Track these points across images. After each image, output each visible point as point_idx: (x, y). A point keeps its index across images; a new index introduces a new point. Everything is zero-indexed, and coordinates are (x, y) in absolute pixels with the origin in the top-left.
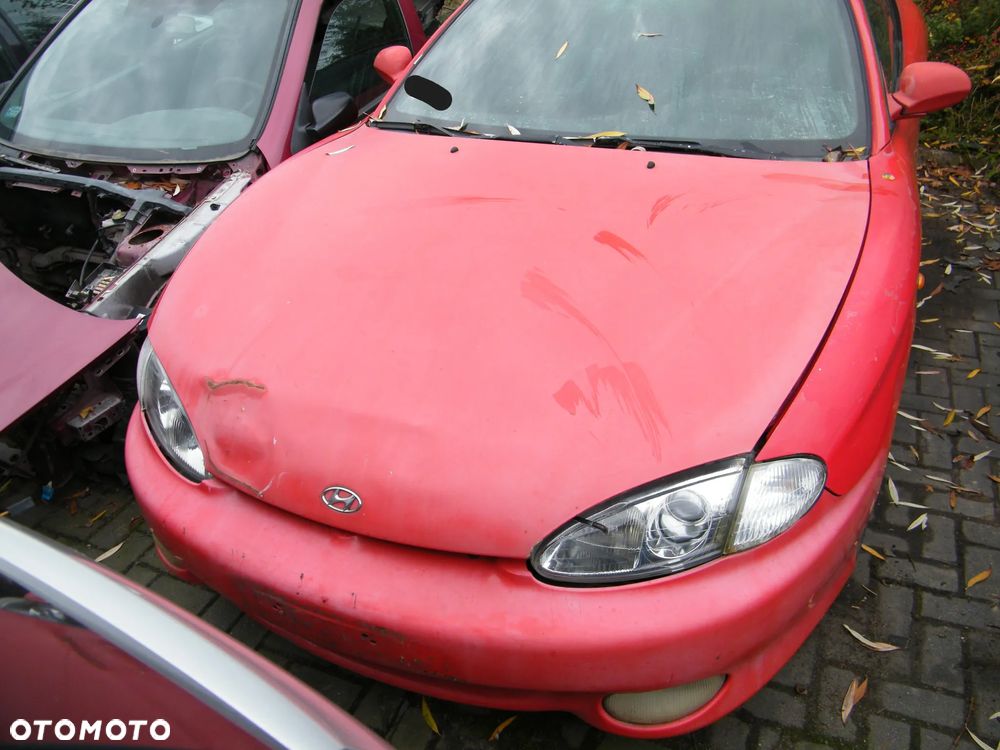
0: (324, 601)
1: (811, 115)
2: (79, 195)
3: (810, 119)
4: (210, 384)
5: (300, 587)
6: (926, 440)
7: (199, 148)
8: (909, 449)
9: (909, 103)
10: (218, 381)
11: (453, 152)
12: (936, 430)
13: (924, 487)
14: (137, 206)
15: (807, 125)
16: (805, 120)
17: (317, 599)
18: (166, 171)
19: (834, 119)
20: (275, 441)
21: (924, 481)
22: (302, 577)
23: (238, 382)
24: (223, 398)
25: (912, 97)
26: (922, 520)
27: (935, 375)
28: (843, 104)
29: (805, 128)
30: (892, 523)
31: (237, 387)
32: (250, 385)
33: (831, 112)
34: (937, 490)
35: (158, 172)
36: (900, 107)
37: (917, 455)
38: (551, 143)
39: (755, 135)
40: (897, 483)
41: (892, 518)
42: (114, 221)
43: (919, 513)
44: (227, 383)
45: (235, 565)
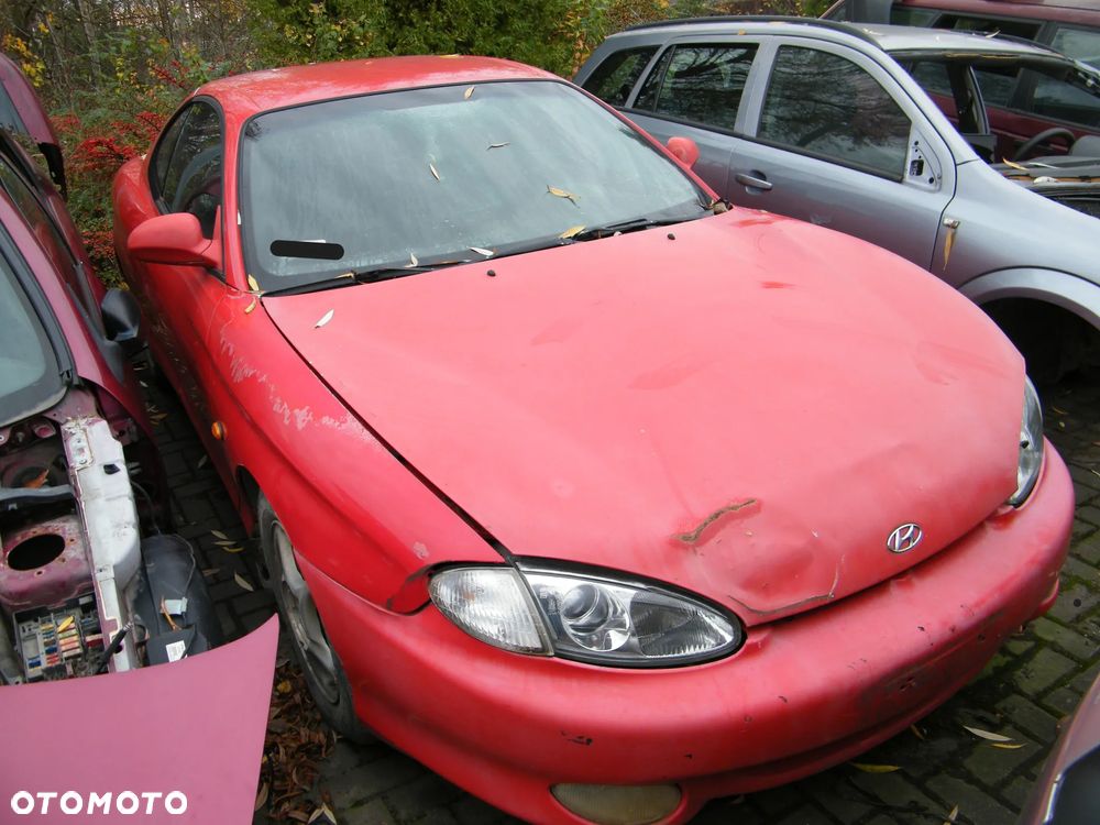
0: (953, 630)
4: (687, 538)
5: (929, 637)
10: (691, 530)
17: (948, 634)
20: (815, 535)
22: (922, 629)
23: (717, 515)
24: (713, 542)
31: (721, 519)
32: (734, 508)
44: (706, 524)
45: (866, 676)
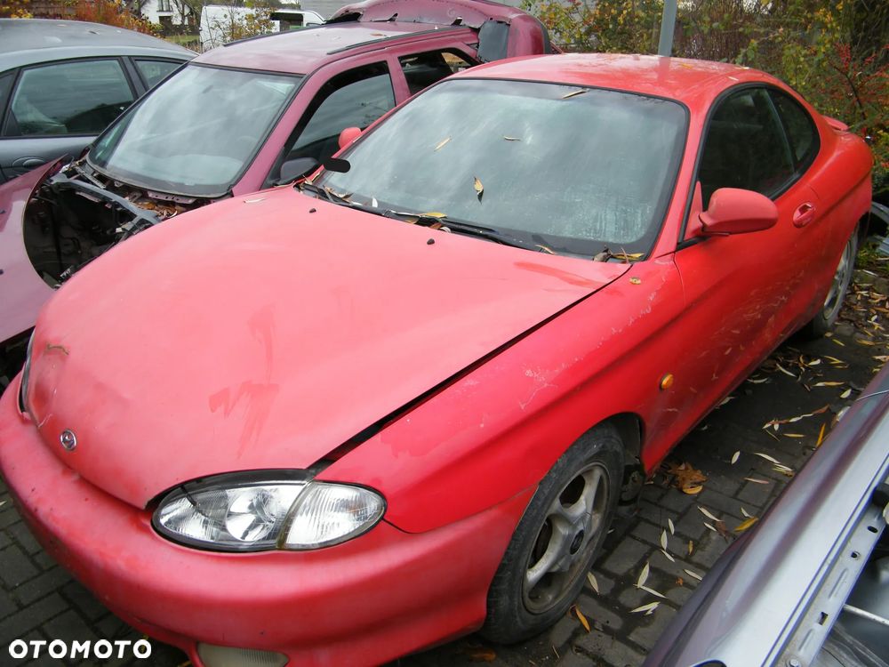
0: (36, 510)
1: (605, 219)
2: (110, 207)
3: (603, 224)
4: (48, 346)
5: (29, 497)
6: (709, 539)
7: (196, 185)
8: (688, 543)
9: (708, 222)
10: (53, 345)
11: (311, 212)
12: (726, 532)
13: (676, 578)
14: (135, 221)
15: (598, 228)
16: (598, 224)
17: (33, 508)
18: (170, 199)
19: (626, 227)
20: (56, 391)
21: (681, 574)
22: (33, 490)
23: (60, 347)
24: (49, 357)
25: (712, 217)
26: (654, 606)
27: (763, 484)
28: (639, 215)
29: (595, 230)
30: (622, 602)
31: (58, 351)
32: (64, 350)
33: (626, 221)
34: (686, 584)
35: (165, 199)
36: (700, 224)
37: (691, 550)
38: (381, 215)
39: (548, 231)
40: (651, 569)
41: (625, 598)
42: (123, 229)
43: (654, 599)
44: (55, 347)
